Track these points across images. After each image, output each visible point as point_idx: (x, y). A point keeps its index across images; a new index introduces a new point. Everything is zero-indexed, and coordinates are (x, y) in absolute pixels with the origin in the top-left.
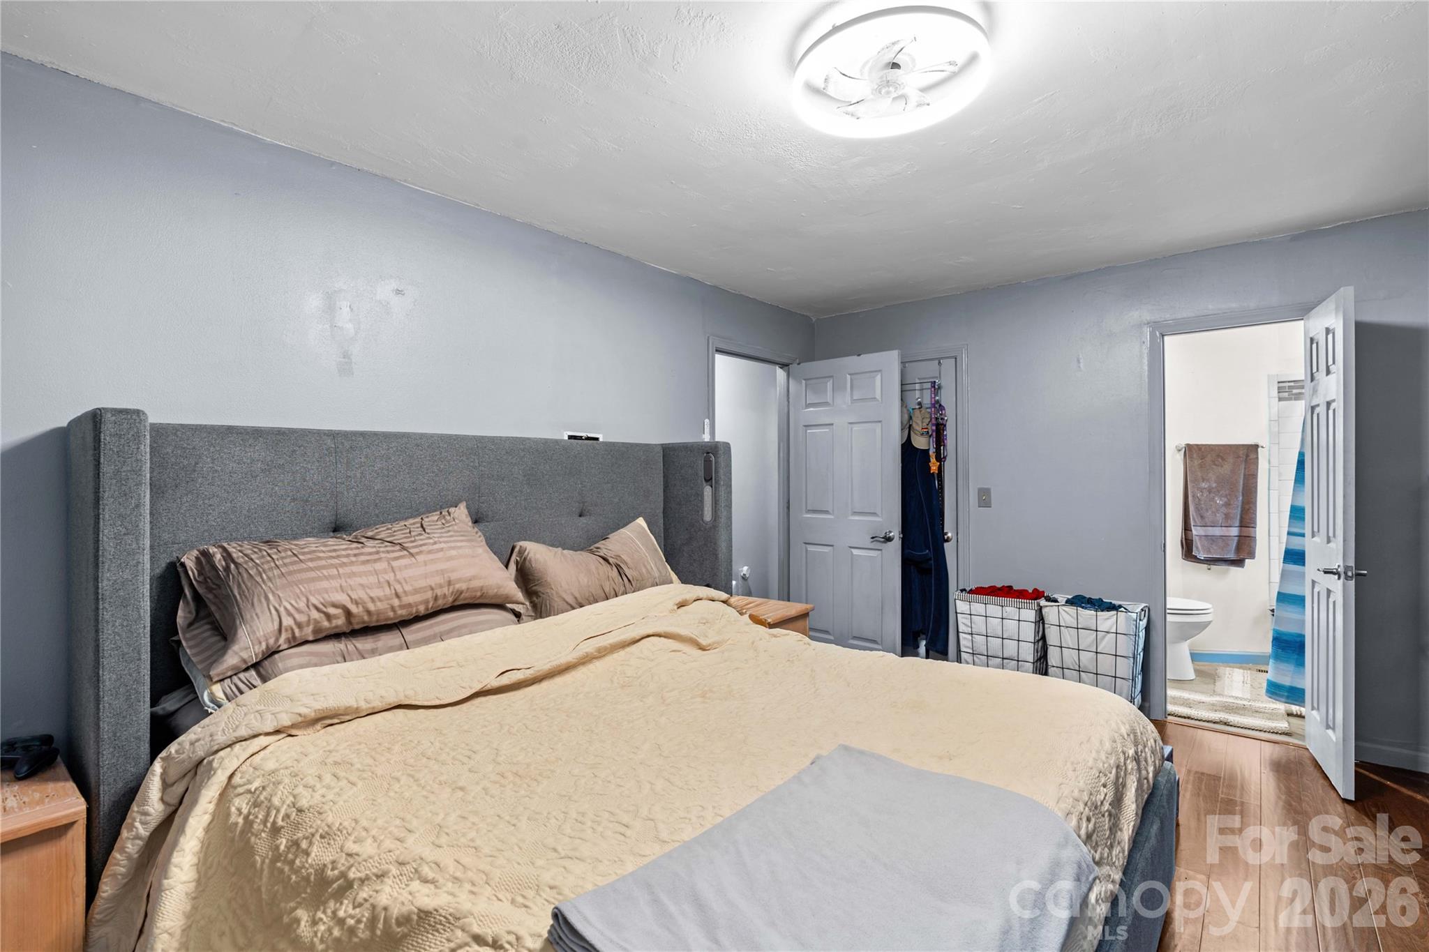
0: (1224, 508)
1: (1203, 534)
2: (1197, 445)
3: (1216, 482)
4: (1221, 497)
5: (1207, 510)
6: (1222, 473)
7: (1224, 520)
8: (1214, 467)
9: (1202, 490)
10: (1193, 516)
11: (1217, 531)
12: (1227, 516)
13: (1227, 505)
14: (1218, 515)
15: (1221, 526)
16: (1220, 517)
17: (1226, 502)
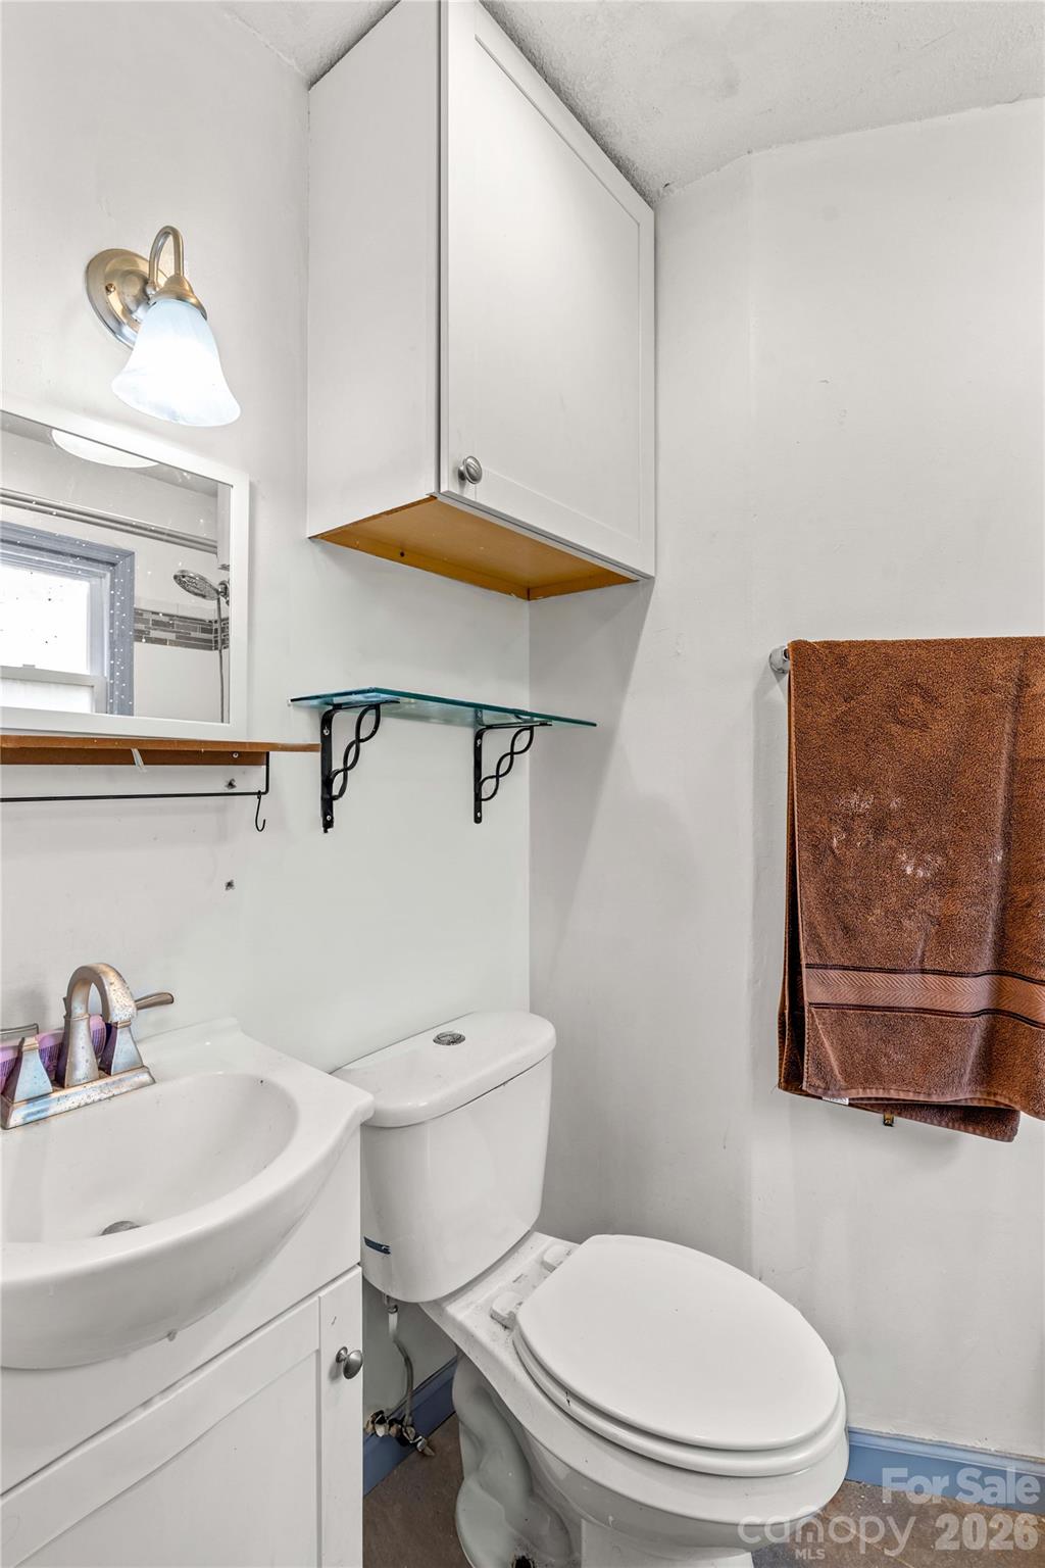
0: (933, 897)
1: (852, 999)
2: (830, 646)
3: (900, 791)
4: (919, 850)
5: (867, 903)
6: (926, 752)
7: (933, 943)
8: (895, 729)
9: (848, 821)
10: (811, 925)
11: (907, 990)
12: (944, 930)
13: (945, 882)
14: (906, 923)
15: (923, 971)
16: (915, 934)
17: (940, 873)
